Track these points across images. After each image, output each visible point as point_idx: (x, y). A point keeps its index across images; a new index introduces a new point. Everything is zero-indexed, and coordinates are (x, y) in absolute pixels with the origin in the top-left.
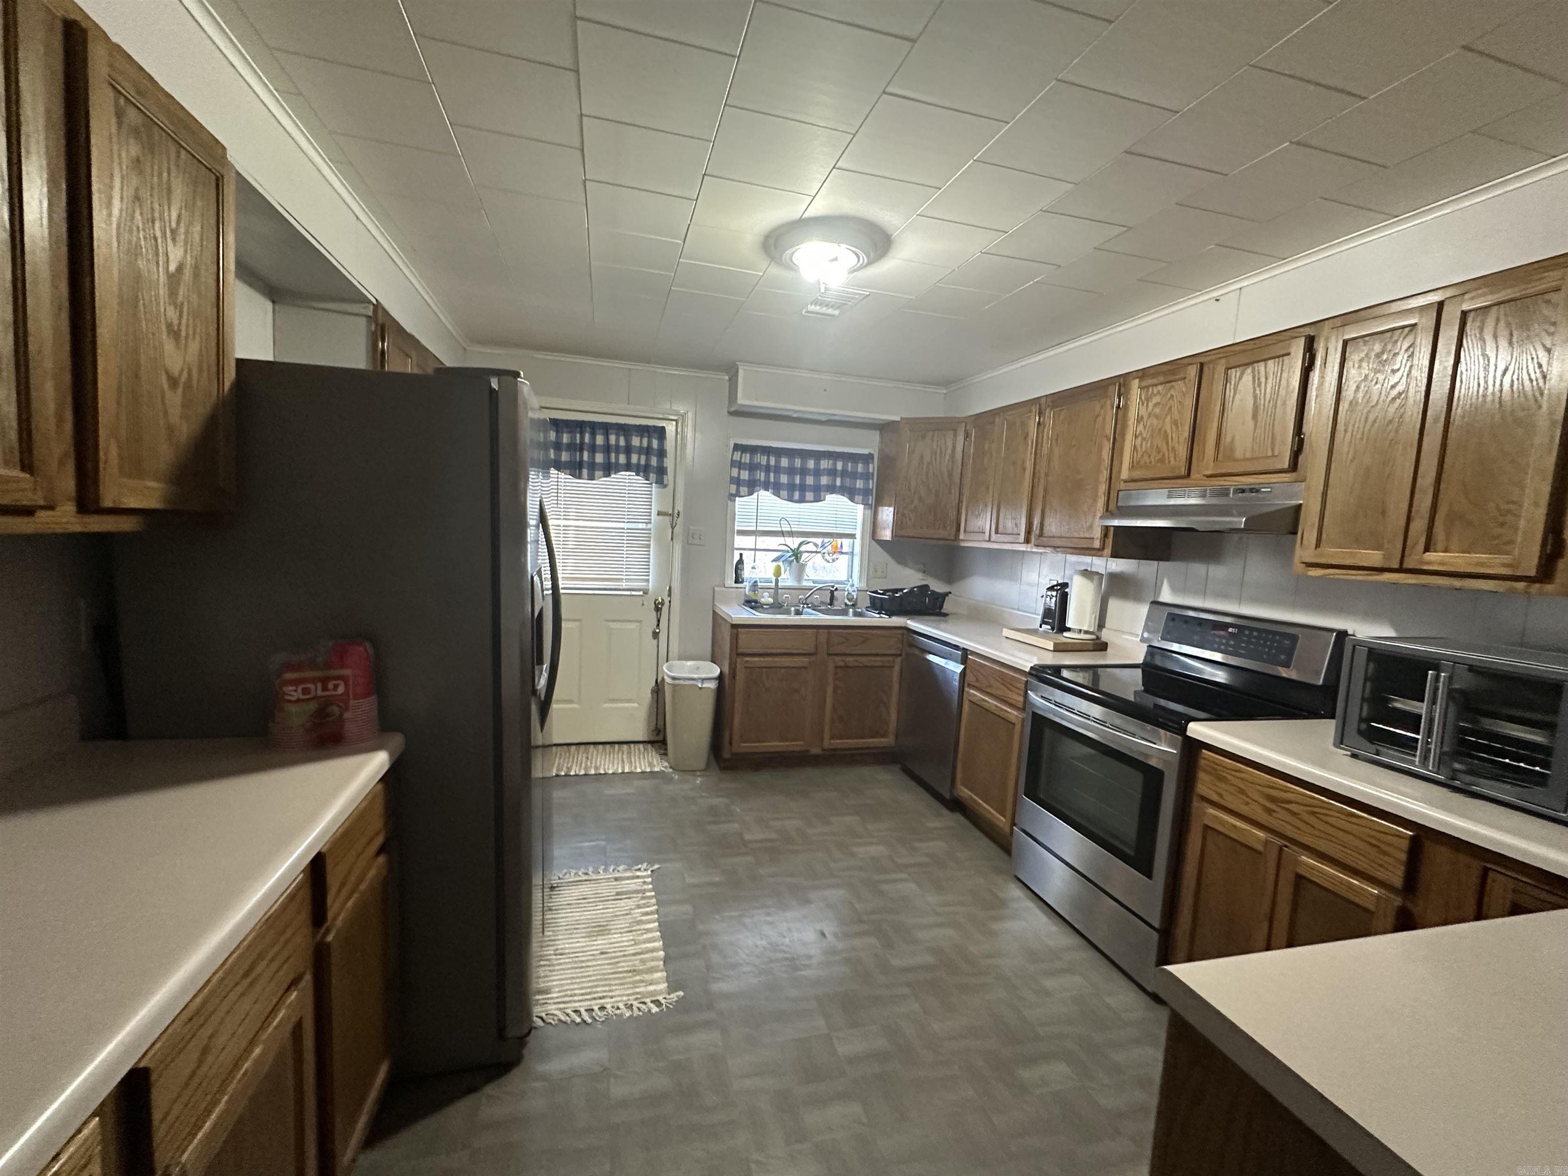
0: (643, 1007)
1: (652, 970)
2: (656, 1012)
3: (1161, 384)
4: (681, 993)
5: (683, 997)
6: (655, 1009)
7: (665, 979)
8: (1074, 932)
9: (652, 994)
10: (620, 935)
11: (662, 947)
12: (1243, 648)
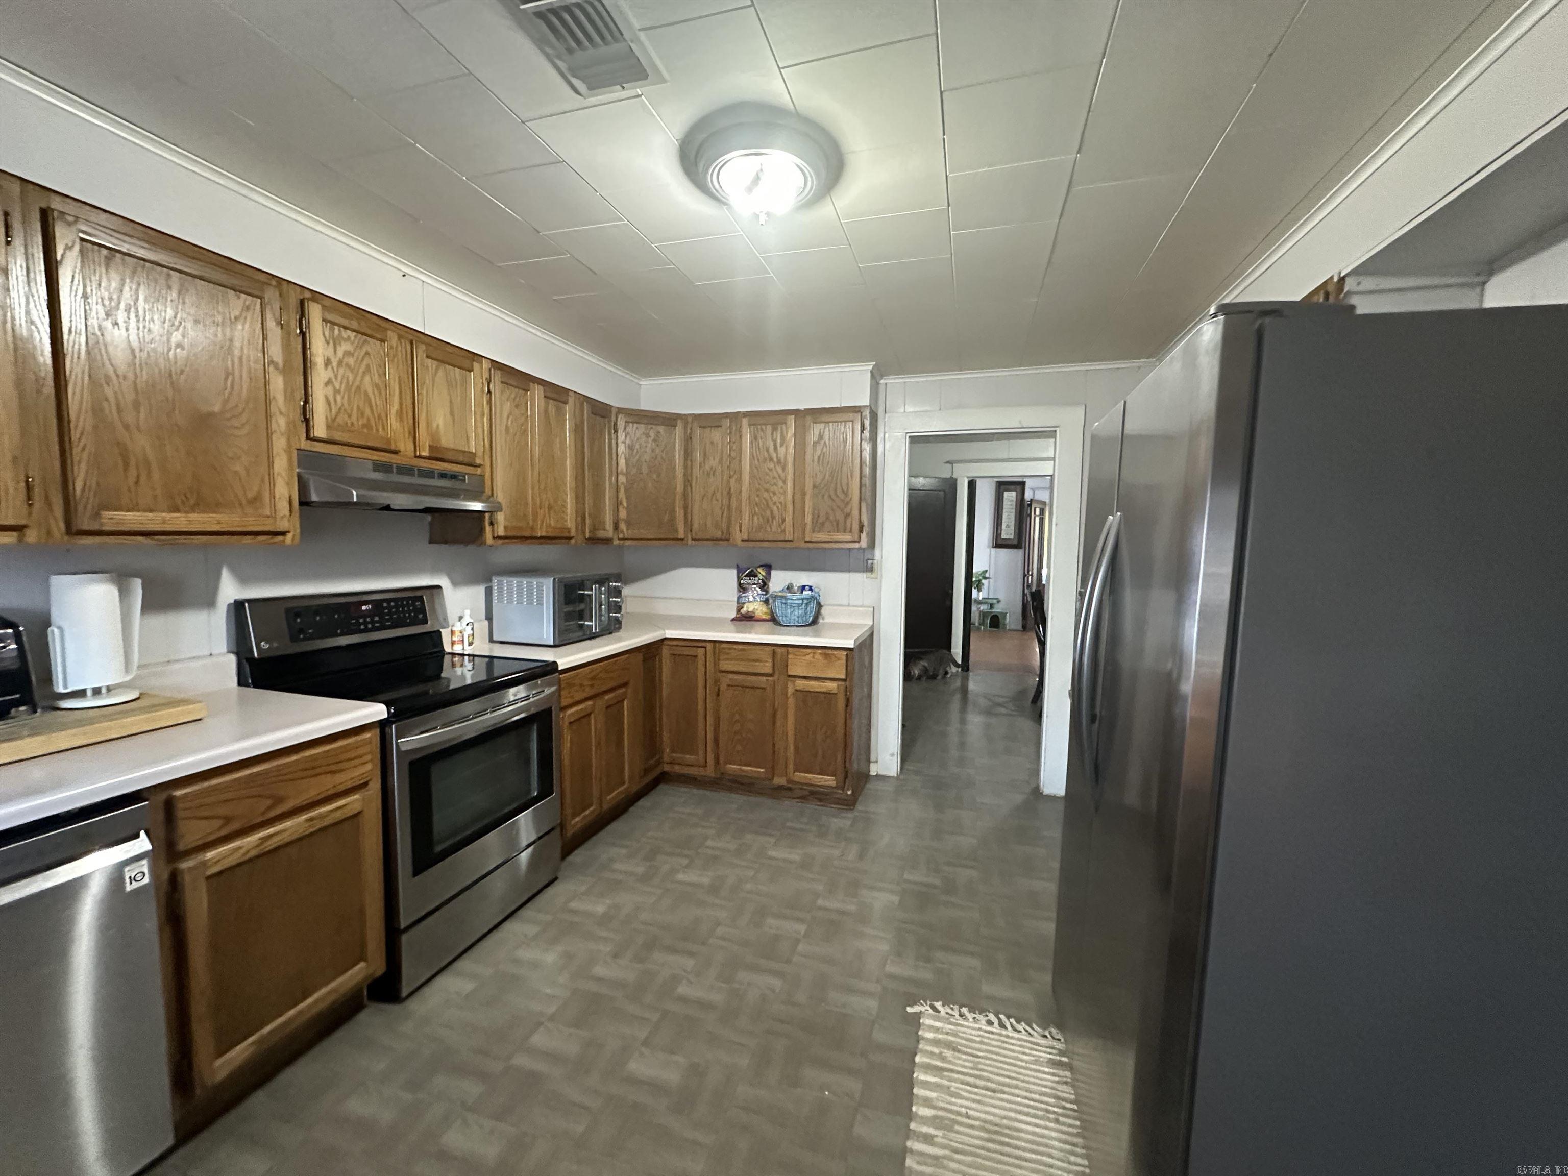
0: (950, 1011)
1: (936, 1042)
2: (937, 1001)
3: (354, 331)
4: (909, 1010)
5: (909, 1006)
6: (938, 1005)
7: (922, 1027)
8: (469, 952)
9: (938, 1019)
10: (971, 1113)
11: (916, 1069)
12: (388, 620)
